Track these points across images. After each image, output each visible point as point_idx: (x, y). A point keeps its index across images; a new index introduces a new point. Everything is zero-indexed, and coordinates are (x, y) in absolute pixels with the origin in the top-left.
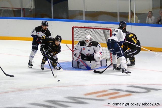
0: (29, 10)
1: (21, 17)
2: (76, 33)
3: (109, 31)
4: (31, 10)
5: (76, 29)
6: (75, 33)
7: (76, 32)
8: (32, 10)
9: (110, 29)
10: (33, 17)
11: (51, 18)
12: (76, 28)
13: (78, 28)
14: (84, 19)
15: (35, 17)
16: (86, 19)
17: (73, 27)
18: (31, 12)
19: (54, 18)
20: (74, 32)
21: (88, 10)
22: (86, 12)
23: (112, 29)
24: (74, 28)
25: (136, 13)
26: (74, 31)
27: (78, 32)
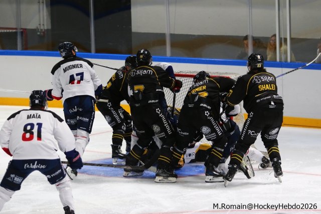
0: (39, 33)
1: (16, 49)
4: (42, 34)
8: (44, 32)
10: (48, 50)
14: (169, 54)
16: (172, 54)
18: (41, 37)
19: (97, 51)
21: (178, 31)
22: (172, 35)
25: (292, 37)
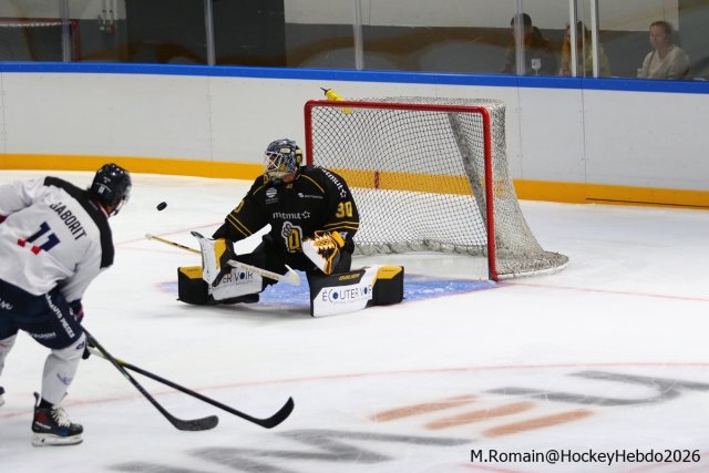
0: (102, 28)
1: (61, 59)
2: (326, 131)
3: (479, 117)
4: (109, 29)
5: (324, 110)
6: (319, 131)
7: (325, 124)
8: (112, 27)
9: (481, 110)
11: (205, 63)
12: (320, 108)
13: (330, 109)
14: (359, 65)
15: (131, 61)
16: (367, 65)
17: (308, 103)
18: (108, 36)
19: (219, 62)
20: (313, 125)
21: (377, 21)
22: (365, 29)
23: (490, 108)
24: (314, 109)
25: (601, 28)
26: (314, 121)
27: (335, 126)
